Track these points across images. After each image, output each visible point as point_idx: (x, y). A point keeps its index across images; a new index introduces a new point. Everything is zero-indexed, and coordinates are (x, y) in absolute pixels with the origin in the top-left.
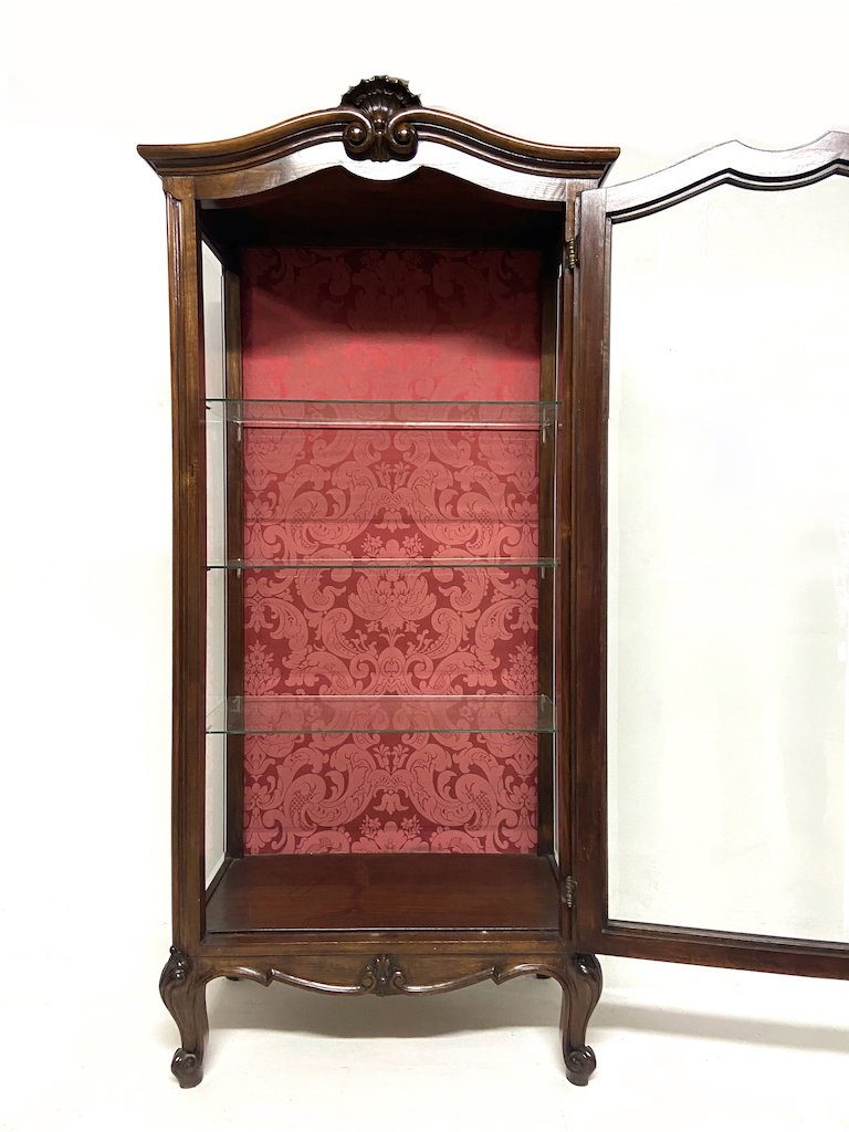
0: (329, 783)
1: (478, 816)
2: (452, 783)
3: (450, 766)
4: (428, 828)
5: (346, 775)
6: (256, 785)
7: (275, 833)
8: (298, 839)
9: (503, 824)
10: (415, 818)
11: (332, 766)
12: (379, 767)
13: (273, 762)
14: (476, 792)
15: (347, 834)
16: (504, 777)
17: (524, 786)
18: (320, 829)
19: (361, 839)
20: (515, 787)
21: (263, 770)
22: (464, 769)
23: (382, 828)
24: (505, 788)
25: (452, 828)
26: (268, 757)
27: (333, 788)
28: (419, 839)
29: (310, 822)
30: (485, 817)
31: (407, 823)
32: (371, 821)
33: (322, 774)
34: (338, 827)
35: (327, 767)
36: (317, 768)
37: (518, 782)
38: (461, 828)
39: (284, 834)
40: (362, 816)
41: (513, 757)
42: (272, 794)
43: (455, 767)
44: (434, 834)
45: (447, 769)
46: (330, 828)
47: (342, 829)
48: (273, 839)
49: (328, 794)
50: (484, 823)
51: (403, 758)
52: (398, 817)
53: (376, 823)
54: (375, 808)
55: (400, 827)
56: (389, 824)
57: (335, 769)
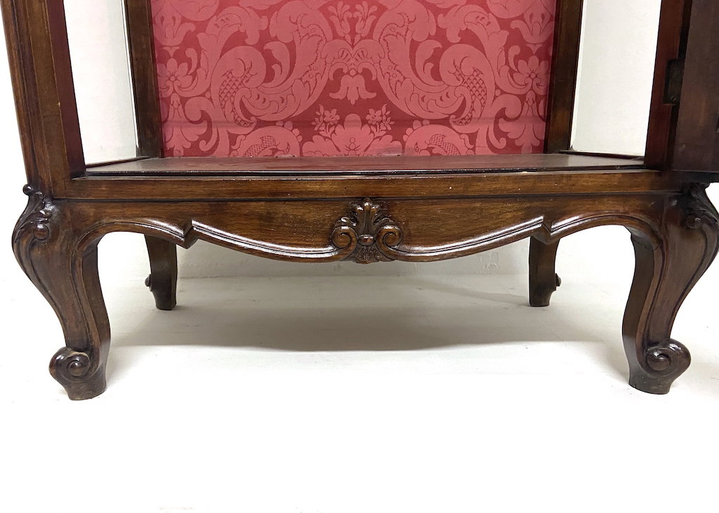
0: (270, 59)
1: (469, 104)
2: (436, 57)
3: (433, 33)
4: (401, 123)
5: (291, 47)
6: (172, 63)
7: (202, 129)
8: (233, 139)
9: (501, 115)
10: (384, 108)
11: (273, 35)
12: (335, 36)
13: (193, 28)
14: (467, 70)
15: (296, 131)
16: (507, 47)
17: (534, 60)
18: (262, 124)
19: (315, 138)
20: (521, 62)
21: (179, 40)
22: (453, 36)
23: (341, 122)
24: (507, 63)
25: (433, 122)
26: (184, 20)
27: (275, 67)
28: (390, 137)
29: (248, 114)
30: (477, 105)
31: (374, 115)
32: (327, 113)
33: (260, 46)
34: (284, 121)
35: (265, 37)
36: (253, 38)
37: (525, 55)
38: (445, 122)
39: (214, 130)
40: (315, 107)
41: (521, 18)
42: (194, 75)
43: (440, 35)
44: (409, 130)
45: (429, 37)
46: (273, 123)
47: (289, 124)
48: (201, 137)
49: (269, 76)
50: (476, 115)
51: (369, 22)
52: (362, 108)
53: (332, 115)
54: (331, 95)
55: (364, 122)
56: (352, 117)
57: (276, 39)
